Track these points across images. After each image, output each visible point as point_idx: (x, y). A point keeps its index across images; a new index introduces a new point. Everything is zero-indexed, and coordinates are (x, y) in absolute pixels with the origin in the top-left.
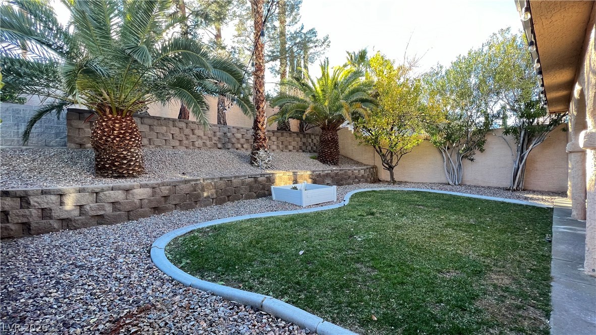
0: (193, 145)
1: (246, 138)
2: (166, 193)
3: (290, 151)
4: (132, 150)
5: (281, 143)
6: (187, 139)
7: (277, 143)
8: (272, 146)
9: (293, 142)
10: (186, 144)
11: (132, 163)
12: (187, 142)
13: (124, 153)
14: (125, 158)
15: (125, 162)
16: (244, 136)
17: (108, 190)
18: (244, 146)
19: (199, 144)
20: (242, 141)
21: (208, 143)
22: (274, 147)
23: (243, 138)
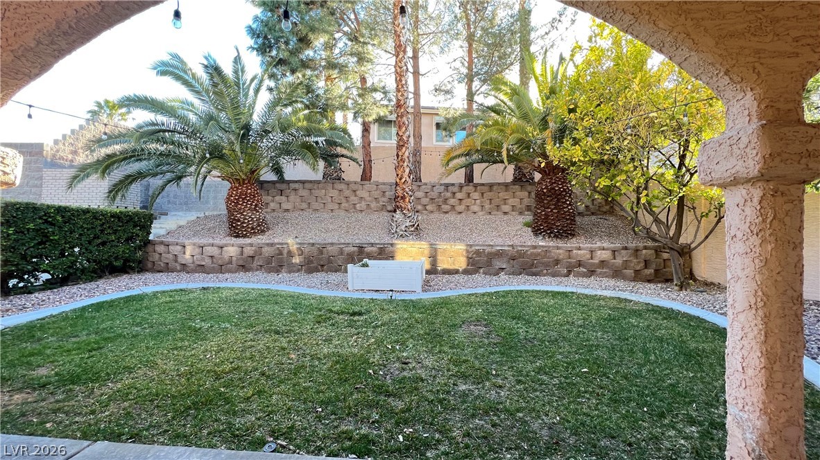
0: (355, 208)
1: (431, 197)
2: (251, 253)
3: (505, 213)
4: (245, 213)
5: (488, 202)
6: (348, 201)
7: (482, 202)
8: (472, 207)
9: (511, 200)
10: (345, 207)
11: (245, 225)
12: (346, 205)
13: (238, 216)
14: (239, 221)
15: (239, 223)
16: (428, 194)
17: (209, 246)
18: (427, 207)
19: (361, 207)
20: (425, 201)
21: (373, 205)
22: (476, 208)
23: (426, 197)
